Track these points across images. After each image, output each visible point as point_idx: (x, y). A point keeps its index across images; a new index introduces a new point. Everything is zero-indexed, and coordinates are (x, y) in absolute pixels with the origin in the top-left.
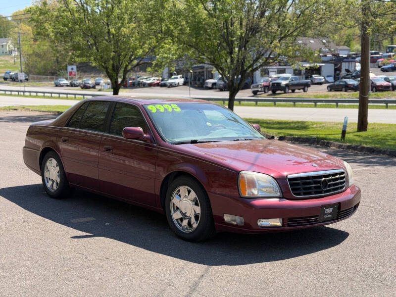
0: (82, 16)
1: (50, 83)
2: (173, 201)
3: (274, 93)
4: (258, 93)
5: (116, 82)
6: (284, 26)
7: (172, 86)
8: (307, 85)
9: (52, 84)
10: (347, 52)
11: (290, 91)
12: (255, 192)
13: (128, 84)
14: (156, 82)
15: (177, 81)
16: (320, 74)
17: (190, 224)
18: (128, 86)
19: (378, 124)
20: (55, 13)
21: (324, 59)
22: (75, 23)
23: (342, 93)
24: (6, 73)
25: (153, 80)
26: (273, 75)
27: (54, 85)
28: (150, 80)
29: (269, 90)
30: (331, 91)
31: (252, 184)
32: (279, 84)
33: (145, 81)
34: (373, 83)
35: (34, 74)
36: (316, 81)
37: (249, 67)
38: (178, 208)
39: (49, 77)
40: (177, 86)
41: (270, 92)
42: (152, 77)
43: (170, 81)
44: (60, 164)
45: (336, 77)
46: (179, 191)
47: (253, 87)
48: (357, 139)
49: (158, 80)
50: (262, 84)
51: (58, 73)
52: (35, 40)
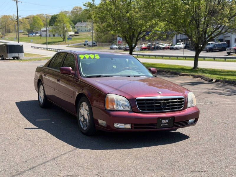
1: (108, 47)
2: (81, 111)
4: (231, 54)
5: (132, 46)
7: (177, 49)
9: (108, 48)
12: (115, 107)
13: (151, 48)
14: (167, 46)
15: (180, 46)
18: (150, 49)
25: (166, 45)
27: (110, 49)
28: (164, 45)
31: (112, 101)
33: (161, 46)
35: (100, 42)
40: (180, 49)
42: (166, 44)
43: (176, 46)
46: (83, 105)
49: (169, 45)
50: (234, 47)
51: (113, 41)
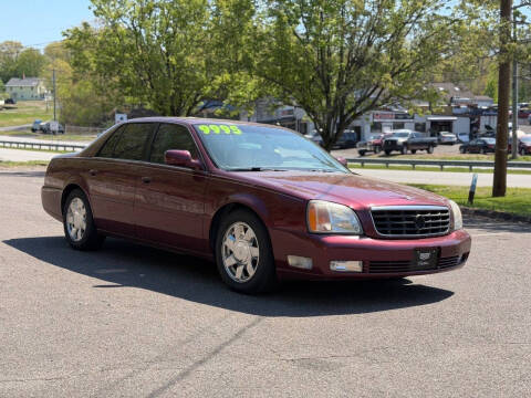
0: (134, 41)
1: (91, 136)
2: (226, 243)
3: (388, 154)
4: (366, 153)
6: (398, 58)
8: (433, 144)
10: (488, 104)
11: (409, 152)
12: (328, 227)
16: (450, 131)
17: (245, 272)
19: (521, 189)
20: (100, 38)
21: (455, 111)
22: (124, 51)
23: (479, 155)
24: (36, 123)
26: (388, 131)
29: (381, 149)
30: (464, 153)
31: (325, 216)
32: (394, 142)
34: (521, 143)
35: (71, 125)
36: (446, 140)
37: (350, 111)
38: (231, 252)
39: (91, 129)
41: (383, 153)
44: (87, 205)
45: (472, 136)
46: (233, 230)
47: (360, 146)
48: (490, 204)
50: (372, 141)
51: (104, 123)
52: (75, 81)
